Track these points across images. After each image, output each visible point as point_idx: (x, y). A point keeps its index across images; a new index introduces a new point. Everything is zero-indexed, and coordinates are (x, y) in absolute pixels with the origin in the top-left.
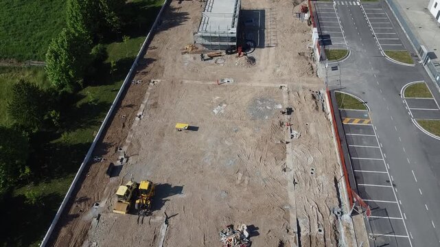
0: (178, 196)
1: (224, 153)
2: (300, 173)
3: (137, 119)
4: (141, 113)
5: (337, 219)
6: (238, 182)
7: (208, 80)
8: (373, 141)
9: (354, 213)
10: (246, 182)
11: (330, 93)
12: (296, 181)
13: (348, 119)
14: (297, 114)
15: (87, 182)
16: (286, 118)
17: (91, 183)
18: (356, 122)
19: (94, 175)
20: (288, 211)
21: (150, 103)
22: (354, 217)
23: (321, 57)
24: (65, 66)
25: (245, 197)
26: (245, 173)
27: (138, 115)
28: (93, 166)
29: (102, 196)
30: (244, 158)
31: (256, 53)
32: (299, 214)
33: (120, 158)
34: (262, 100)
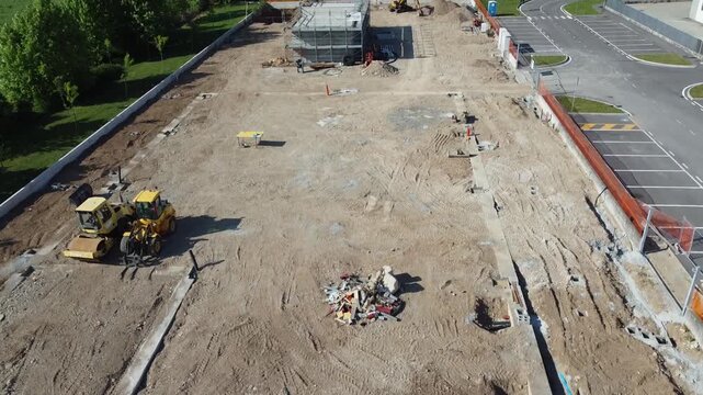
0: (228, 233)
1: (338, 171)
2: (505, 193)
3: (162, 136)
4: (170, 130)
5: (611, 260)
6: (369, 208)
7: (310, 91)
8: (651, 148)
9: (650, 247)
10: (387, 208)
11: (545, 98)
12: (499, 205)
13: (592, 125)
14: (485, 122)
15: (24, 219)
16: (464, 127)
17: (31, 220)
18: (607, 127)
19: (44, 207)
20: (490, 250)
21: (192, 117)
22: (649, 255)
23: (519, 63)
24: (31, 54)
25: (384, 231)
26: (384, 195)
27: (165, 131)
28: (46, 197)
29: (48, 238)
30: (382, 177)
31: (398, 64)
32: (515, 253)
33: (110, 184)
34: (412, 109)
